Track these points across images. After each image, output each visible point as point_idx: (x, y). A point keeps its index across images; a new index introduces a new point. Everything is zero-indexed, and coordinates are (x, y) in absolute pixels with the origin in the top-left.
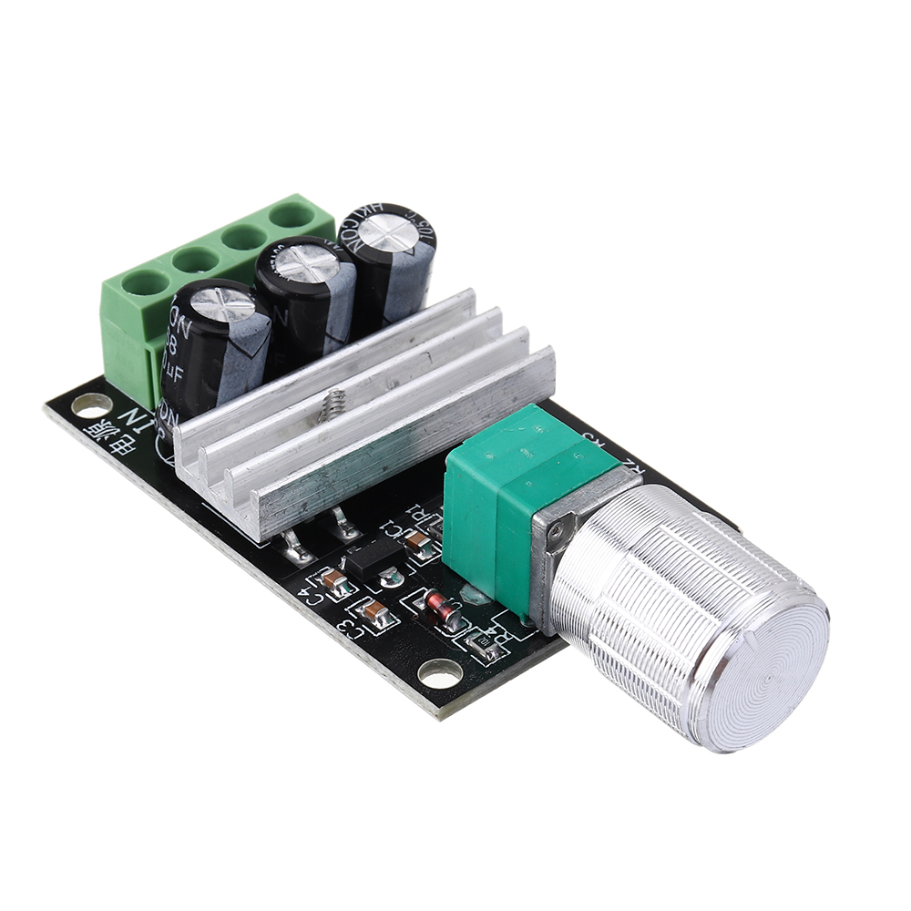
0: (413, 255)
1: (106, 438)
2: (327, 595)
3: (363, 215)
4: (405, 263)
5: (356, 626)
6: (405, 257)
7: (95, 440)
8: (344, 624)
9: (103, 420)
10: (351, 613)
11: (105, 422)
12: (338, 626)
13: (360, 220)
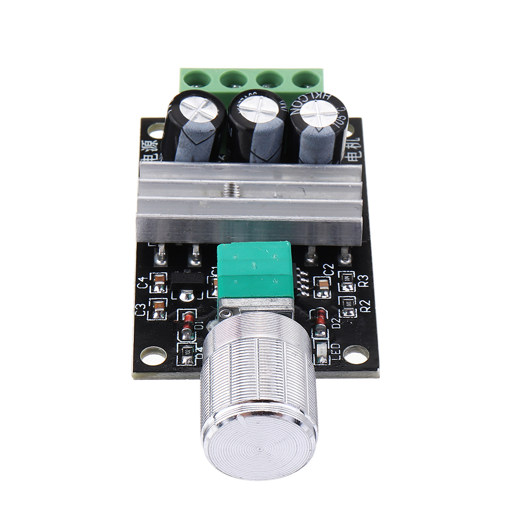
0: (319, 132)
1: (147, 151)
2: (150, 287)
3: (315, 97)
4: (311, 134)
5: (144, 310)
6: (313, 130)
7: (141, 148)
8: (140, 306)
9: (156, 141)
10: (150, 302)
11: (156, 142)
12: (137, 305)
13: (310, 99)
